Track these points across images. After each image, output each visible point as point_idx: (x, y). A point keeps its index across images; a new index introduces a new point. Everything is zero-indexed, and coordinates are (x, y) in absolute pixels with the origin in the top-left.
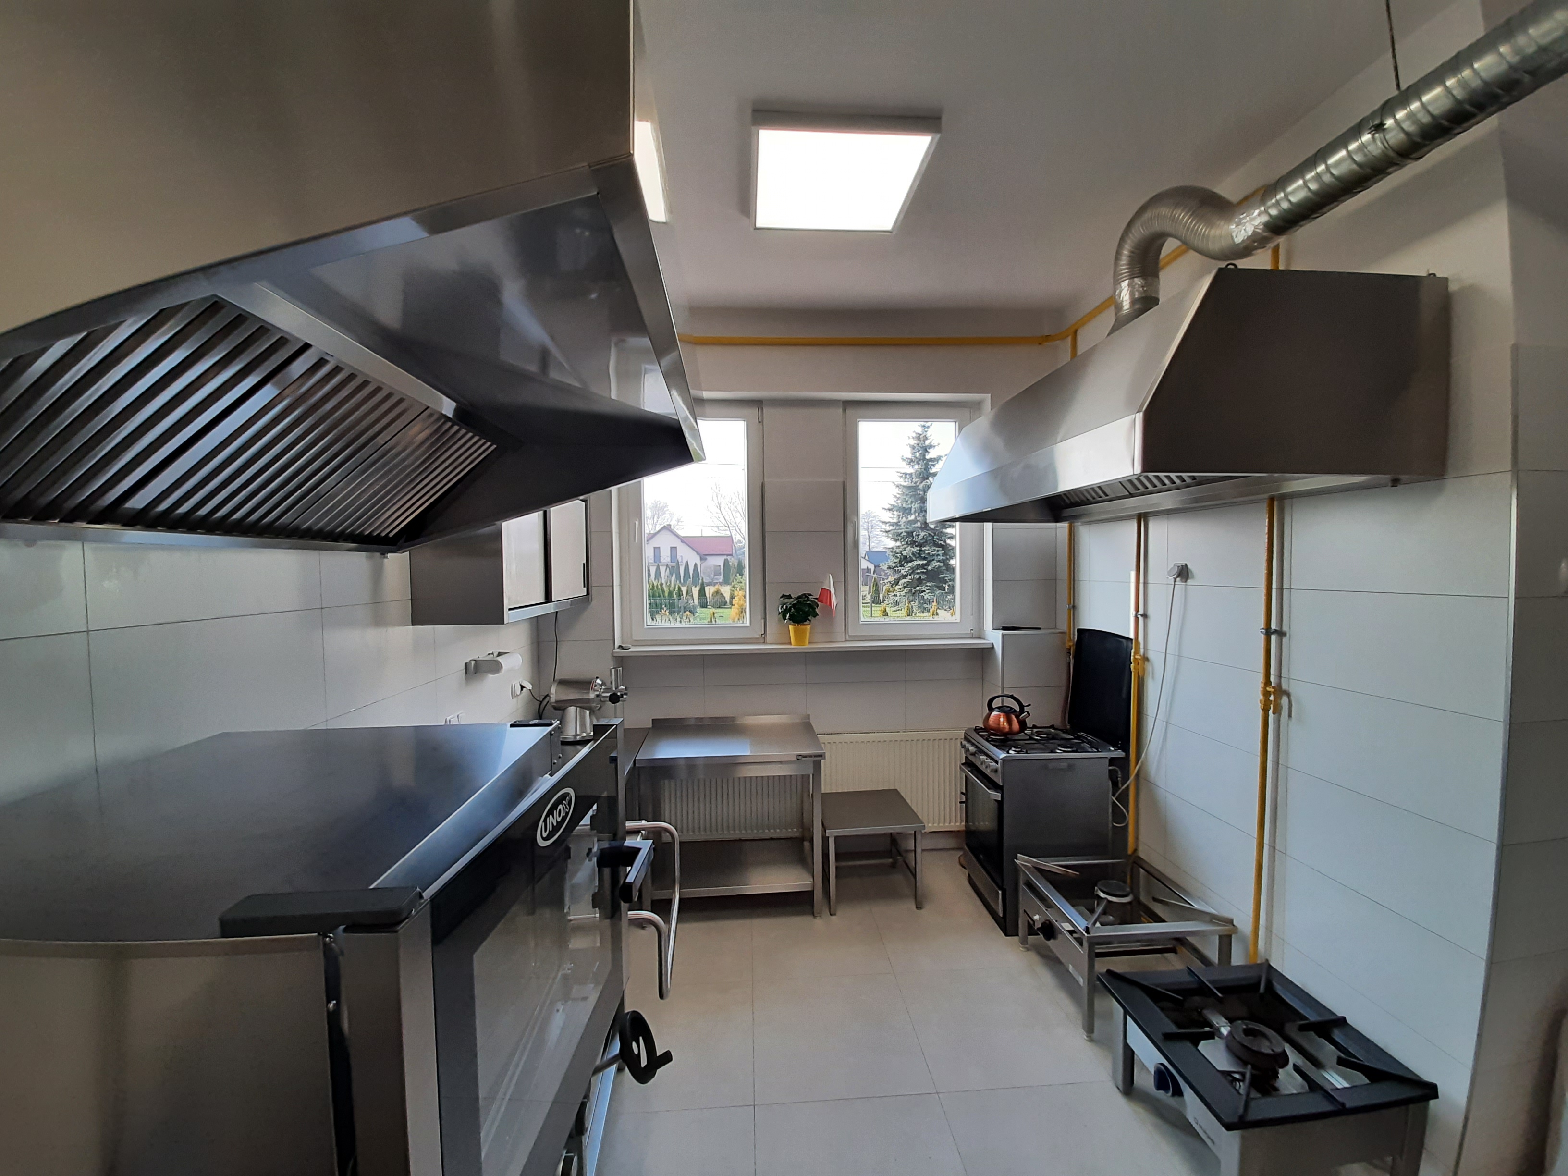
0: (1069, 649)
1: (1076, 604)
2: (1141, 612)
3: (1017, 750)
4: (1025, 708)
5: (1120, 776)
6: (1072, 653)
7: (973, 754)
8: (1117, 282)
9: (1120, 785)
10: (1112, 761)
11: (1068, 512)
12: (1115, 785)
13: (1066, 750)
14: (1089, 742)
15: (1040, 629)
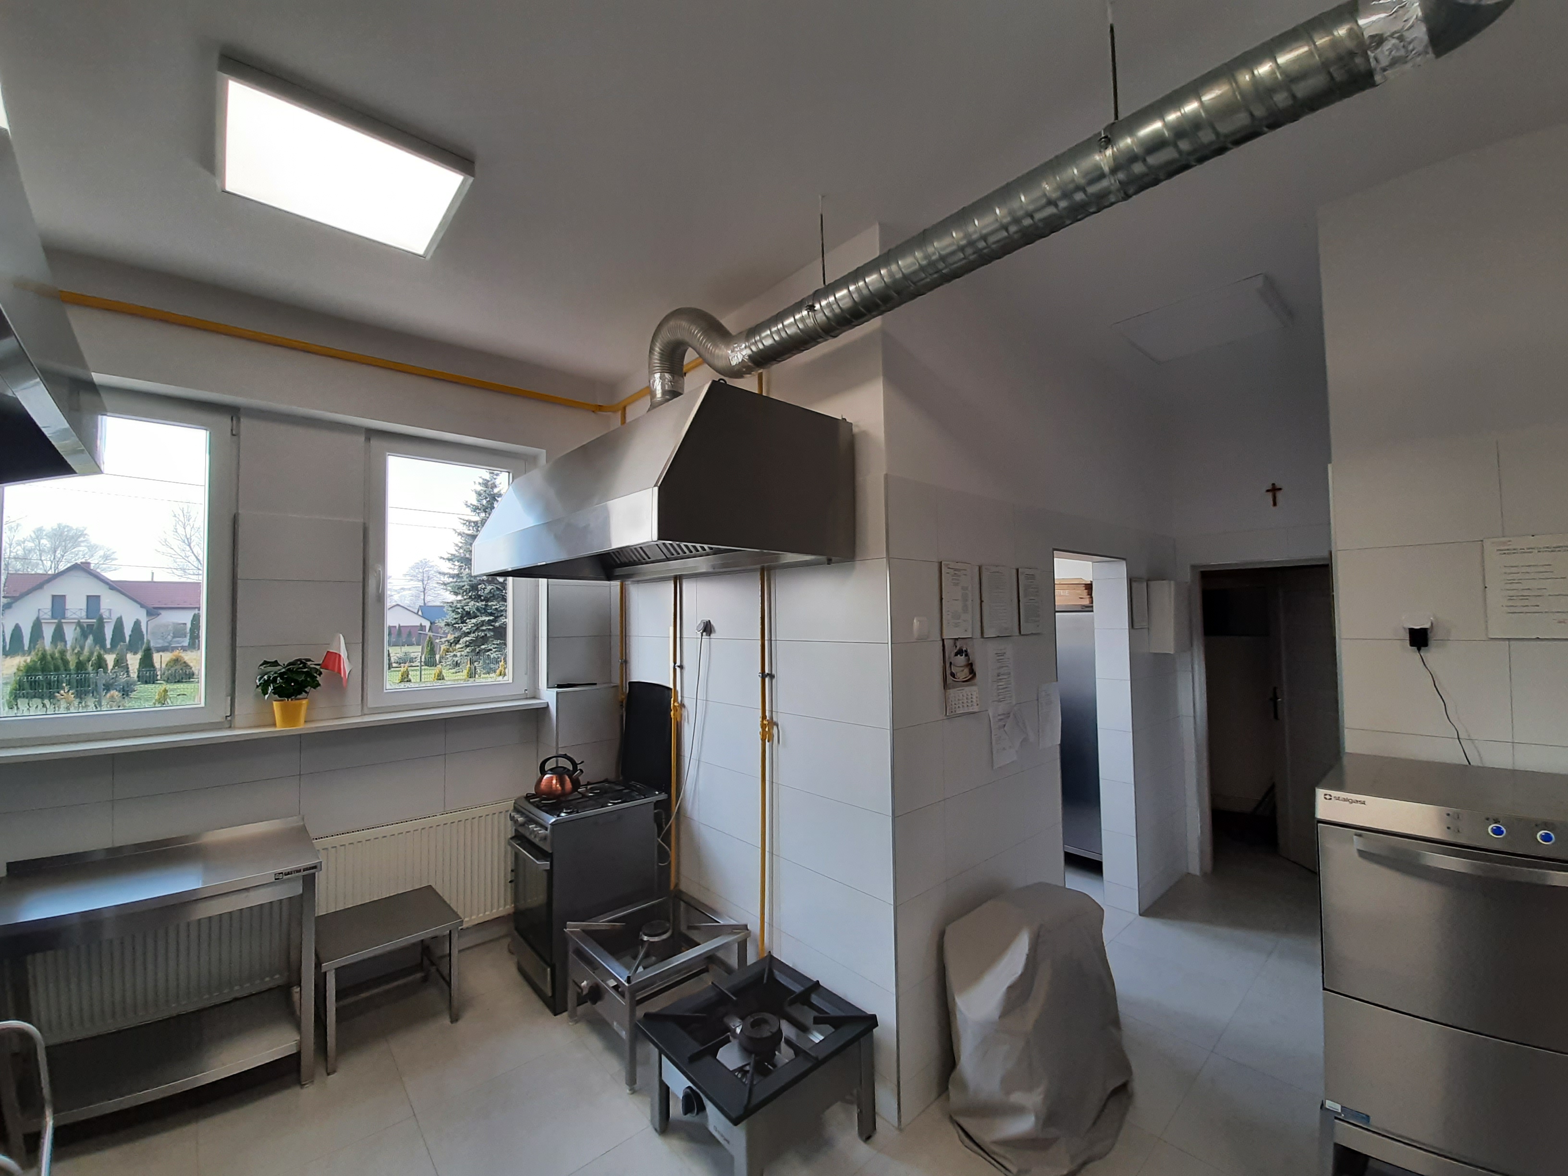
0: (622, 702)
1: (628, 659)
2: (678, 663)
3: (569, 811)
4: (578, 766)
5: (663, 817)
6: (624, 705)
7: (523, 825)
8: (652, 373)
9: (664, 826)
10: (657, 804)
11: (619, 571)
12: (660, 828)
13: (616, 802)
14: (638, 790)
15: (595, 684)
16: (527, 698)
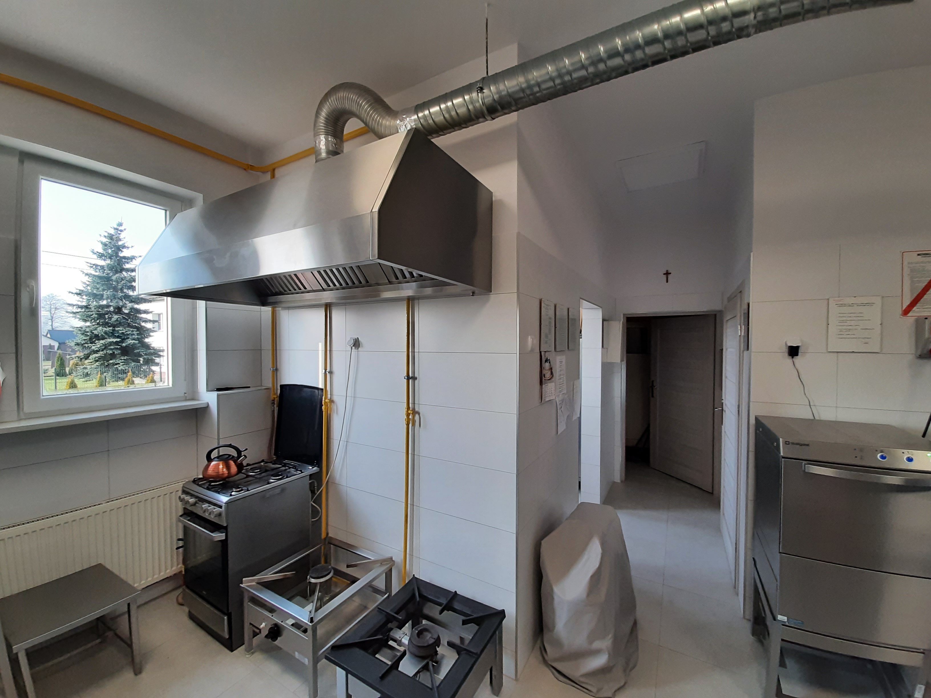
0: (274, 400)
1: (278, 367)
2: (328, 370)
3: (238, 490)
4: (242, 452)
5: (316, 485)
6: (276, 403)
7: (194, 504)
8: (316, 135)
9: (316, 491)
10: (311, 476)
11: (272, 299)
12: (313, 492)
13: (278, 478)
14: (295, 467)
15: (249, 387)
16: (186, 400)
